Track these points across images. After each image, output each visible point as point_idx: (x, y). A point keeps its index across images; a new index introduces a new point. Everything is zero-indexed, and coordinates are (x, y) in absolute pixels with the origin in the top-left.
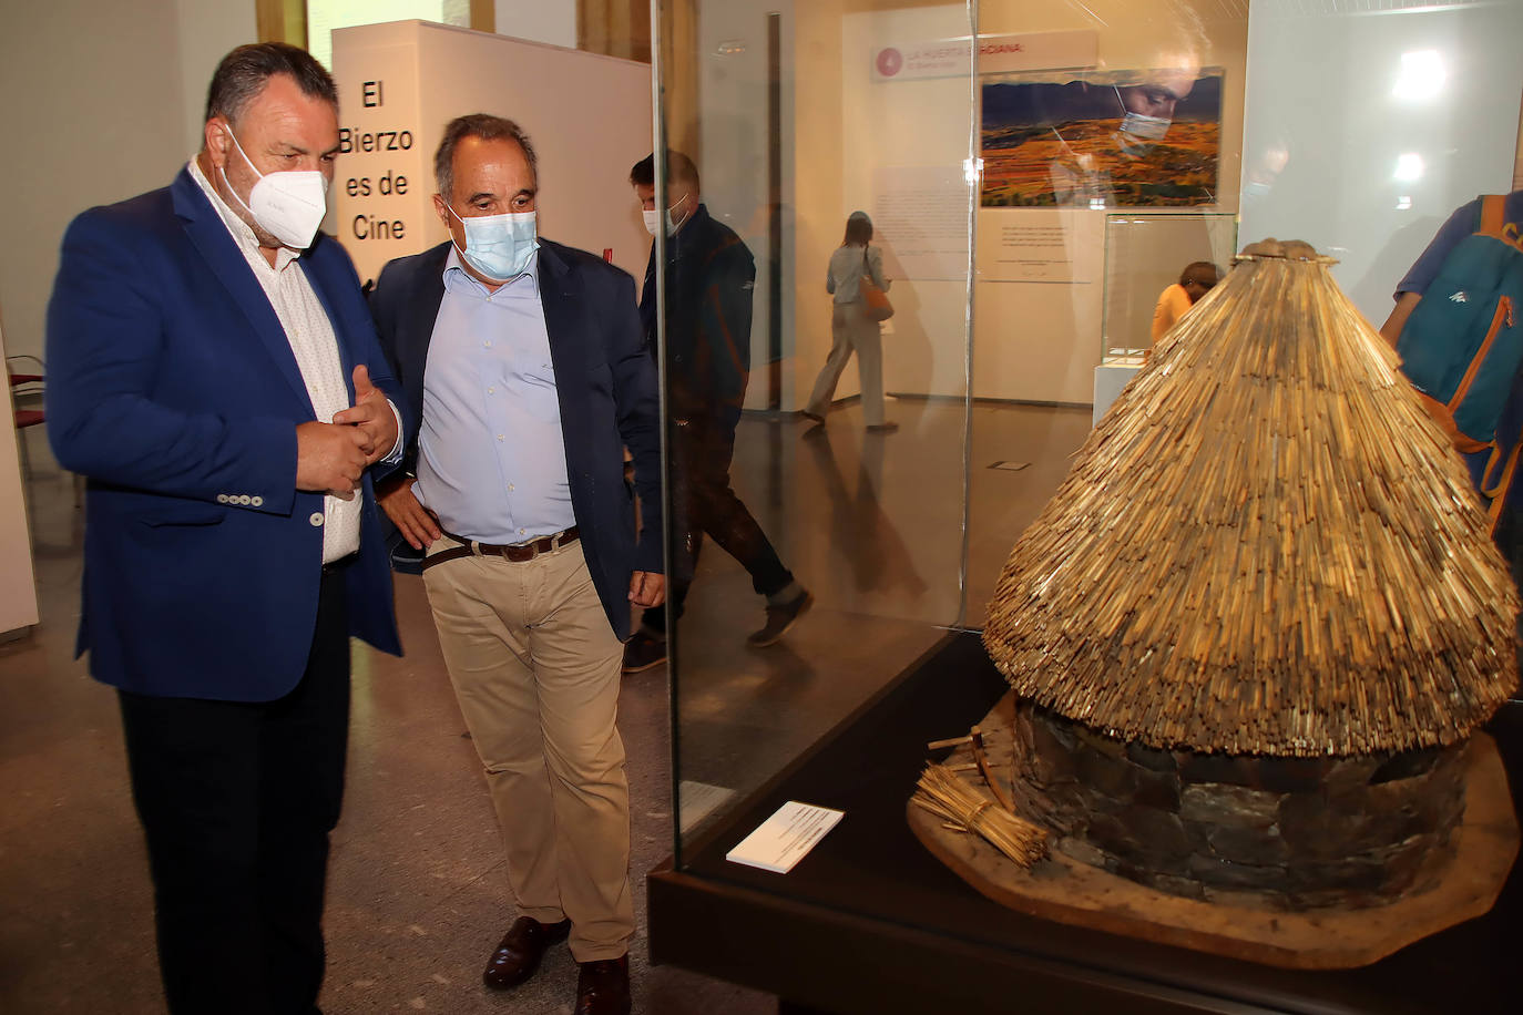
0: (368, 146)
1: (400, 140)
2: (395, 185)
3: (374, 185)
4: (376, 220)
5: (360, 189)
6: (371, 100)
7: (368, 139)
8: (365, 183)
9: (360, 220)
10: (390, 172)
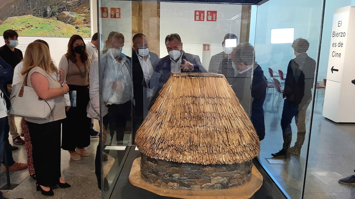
0: (337, 36)
1: (343, 34)
2: (341, 45)
3: (337, 45)
4: (336, 53)
5: (335, 45)
6: (339, 25)
7: (337, 34)
8: (336, 44)
9: (334, 52)
10: (340, 42)
